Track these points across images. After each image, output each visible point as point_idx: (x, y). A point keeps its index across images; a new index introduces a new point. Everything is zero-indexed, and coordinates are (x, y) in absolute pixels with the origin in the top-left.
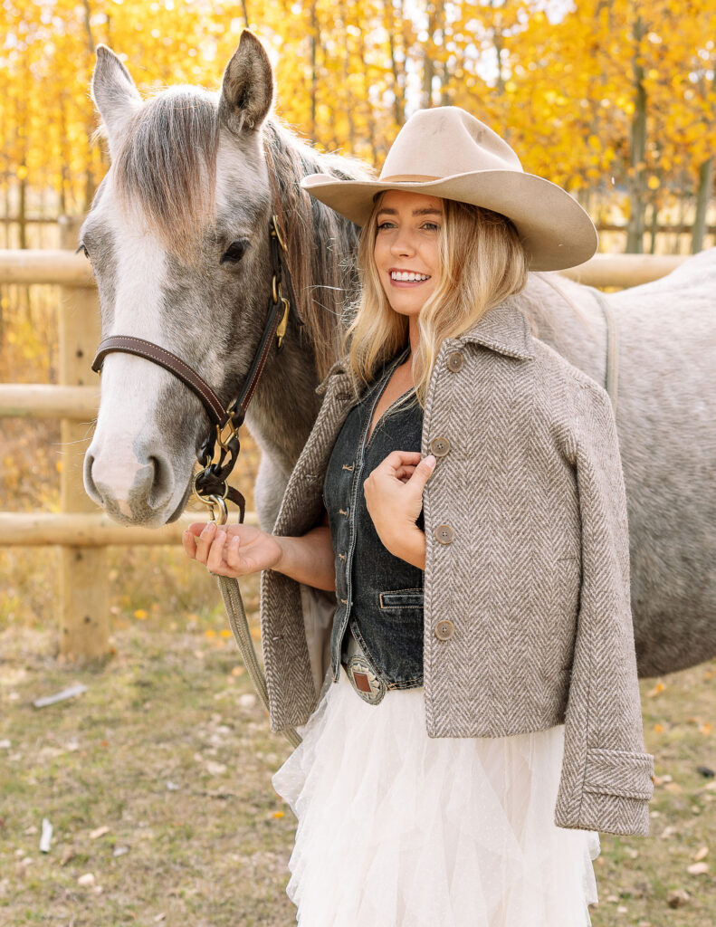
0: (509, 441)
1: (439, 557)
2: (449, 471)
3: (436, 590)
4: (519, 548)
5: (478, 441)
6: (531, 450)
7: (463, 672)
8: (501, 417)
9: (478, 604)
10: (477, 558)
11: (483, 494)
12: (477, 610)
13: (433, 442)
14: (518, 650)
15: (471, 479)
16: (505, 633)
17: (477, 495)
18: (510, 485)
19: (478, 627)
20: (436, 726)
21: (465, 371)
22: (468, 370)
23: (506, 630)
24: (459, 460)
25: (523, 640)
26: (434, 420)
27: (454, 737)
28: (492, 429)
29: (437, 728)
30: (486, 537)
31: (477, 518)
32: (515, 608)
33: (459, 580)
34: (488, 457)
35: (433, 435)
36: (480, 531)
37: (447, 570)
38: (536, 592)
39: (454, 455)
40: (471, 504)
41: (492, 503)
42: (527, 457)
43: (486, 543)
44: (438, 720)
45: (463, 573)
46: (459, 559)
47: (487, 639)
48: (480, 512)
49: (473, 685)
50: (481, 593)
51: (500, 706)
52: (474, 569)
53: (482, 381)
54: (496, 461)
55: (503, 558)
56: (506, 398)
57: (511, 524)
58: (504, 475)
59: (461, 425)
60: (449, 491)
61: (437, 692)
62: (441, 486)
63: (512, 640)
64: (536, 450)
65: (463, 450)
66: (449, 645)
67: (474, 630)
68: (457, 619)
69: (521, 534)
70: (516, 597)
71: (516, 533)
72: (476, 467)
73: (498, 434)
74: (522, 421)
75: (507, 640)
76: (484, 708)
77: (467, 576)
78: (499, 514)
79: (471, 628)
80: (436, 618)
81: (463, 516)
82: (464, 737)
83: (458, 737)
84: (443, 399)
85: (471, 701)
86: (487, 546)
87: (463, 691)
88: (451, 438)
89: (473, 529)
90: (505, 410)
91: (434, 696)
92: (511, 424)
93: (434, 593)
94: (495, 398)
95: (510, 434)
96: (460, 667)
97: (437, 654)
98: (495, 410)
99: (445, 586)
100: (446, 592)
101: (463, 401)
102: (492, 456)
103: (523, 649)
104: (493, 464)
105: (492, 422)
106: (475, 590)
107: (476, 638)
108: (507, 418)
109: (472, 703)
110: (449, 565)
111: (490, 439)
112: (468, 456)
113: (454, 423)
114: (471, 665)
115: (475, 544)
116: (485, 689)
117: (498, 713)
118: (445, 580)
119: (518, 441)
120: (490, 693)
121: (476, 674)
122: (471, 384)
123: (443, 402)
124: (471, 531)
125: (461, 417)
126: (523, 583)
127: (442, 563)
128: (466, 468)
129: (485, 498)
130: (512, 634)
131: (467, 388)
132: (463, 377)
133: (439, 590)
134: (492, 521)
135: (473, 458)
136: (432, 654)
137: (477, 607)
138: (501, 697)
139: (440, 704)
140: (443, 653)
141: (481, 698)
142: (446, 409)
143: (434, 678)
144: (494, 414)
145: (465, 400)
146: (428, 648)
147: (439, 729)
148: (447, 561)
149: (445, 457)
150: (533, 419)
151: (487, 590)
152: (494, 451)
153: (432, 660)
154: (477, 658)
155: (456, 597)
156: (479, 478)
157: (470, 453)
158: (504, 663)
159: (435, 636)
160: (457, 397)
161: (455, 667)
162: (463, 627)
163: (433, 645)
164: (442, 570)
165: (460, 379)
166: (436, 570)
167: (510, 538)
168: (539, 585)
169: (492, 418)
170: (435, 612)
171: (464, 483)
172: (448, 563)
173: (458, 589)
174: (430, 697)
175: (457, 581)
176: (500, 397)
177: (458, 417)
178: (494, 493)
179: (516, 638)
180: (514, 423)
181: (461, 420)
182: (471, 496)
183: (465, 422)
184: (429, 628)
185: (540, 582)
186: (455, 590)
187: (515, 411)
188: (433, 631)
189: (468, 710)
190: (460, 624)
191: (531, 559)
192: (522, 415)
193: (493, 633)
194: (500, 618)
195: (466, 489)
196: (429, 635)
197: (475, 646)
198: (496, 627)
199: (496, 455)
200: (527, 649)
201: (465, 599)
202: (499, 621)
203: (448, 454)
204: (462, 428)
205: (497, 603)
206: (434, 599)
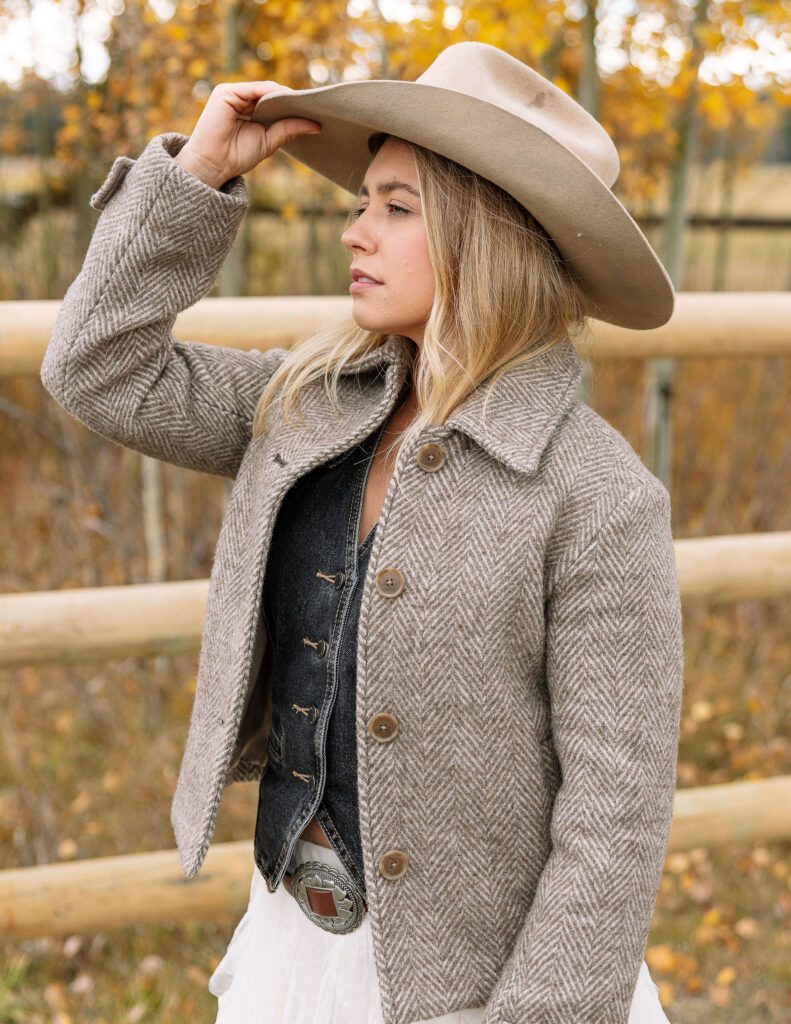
0: (491, 589)
1: (376, 761)
2: (398, 623)
3: (376, 807)
4: (495, 741)
5: (446, 584)
6: (523, 601)
7: (428, 920)
8: (484, 553)
9: (439, 824)
10: (432, 760)
11: (444, 664)
12: (439, 833)
13: (381, 574)
14: (503, 881)
15: (428, 640)
16: (483, 861)
17: (435, 665)
18: (486, 653)
19: (442, 856)
20: (396, 1009)
21: (447, 471)
22: (451, 471)
23: (483, 856)
24: (414, 606)
25: (511, 866)
26: (387, 539)
27: (425, 1019)
28: (468, 570)
29: (398, 1012)
30: (445, 728)
31: (433, 698)
32: (494, 827)
33: (408, 791)
34: (456, 610)
35: (382, 564)
36: (436, 719)
37: (390, 779)
38: (522, 799)
39: (409, 599)
40: (425, 677)
41: (458, 679)
42: (516, 611)
43: (447, 738)
44: (398, 999)
45: (414, 780)
46: (407, 760)
47: (458, 871)
48: (438, 692)
49: (443, 937)
50: (442, 809)
51: (489, 961)
52: (430, 774)
53: (465, 494)
54: (468, 617)
55: (473, 759)
56: (494, 527)
57: (485, 708)
58: (478, 639)
59: (426, 555)
60: (396, 652)
61: (393, 956)
62: (384, 643)
63: (494, 868)
64: (531, 602)
65: (423, 592)
66: (402, 883)
67: (437, 862)
68: (412, 845)
69: (498, 721)
70: (495, 812)
71: (490, 722)
72: (439, 623)
73: (476, 578)
74: (512, 560)
75: (486, 869)
76: (464, 968)
77: (421, 784)
78: (467, 695)
79: (432, 858)
80: (380, 848)
81: (413, 695)
82: (437, 1015)
83: (430, 1017)
84: (404, 511)
85: (443, 961)
86: (447, 743)
87: (430, 948)
88: (409, 572)
89: (426, 716)
90: (491, 544)
91: (390, 964)
92: (496, 563)
93: (373, 812)
94: (478, 526)
95: (494, 578)
96: (422, 914)
97: (386, 902)
98: (476, 542)
99: (389, 801)
100: (390, 809)
101: (433, 521)
102: (465, 610)
103: (511, 878)
104: (463, 621)
105: (470, 559)
106: (434, 805)
107: (441, 872)
108: (492, 555)
109: (445, 963)
110: (391, 772)
111: (464, 583)
112: (427, 604)
113: (416, 550)
114: (438, 910)
115: (429, 739)
116: (462, 939)
117: (487, 971)
118: (388, 791)
119: (505, 588)
120: (470, 944)
121: (445, 922)
122: (449, 496)
123: (403, 515)
124: (424, 719)
125: (427, 543)
126: (503, 790)
127: (382, 769)
128: (423, 622)
129: (447, 670)
130: (492, 860)
131: (442, 503)
132: (441, 480)
133: (379, 808)
134: (456, 706)
135: (435, 608)
136: (379, 902)
137: (438, 829)
138: (487, 948)
139: (400, 974)
140: (395, 897)
141: (458, 955)
142: (407, 528)
143: (387, 936)
144: (475, 548)
145: (435, 518)
146: (373, 894)
147: (401, 1013)
148: (389, 765)
149: (395, 598)
150: (531, 556)
151: (450, 804)
152: (467, 602)
153: (379, 912)
154: (444, 900)
155: (407, 815)
156: (440, 640)
157: (433, 598)
158: (487, 903)
159: (381, 875)
160: (425, 513)
161: (416, 915)
162: (421, 857)
163: (379, 889)
164: (382, 779)
165: (436, 484)
166: (373, 780)
167: (482, 728)
168: (525, 789)
169: (471, 554)
170: (376, 841)
171: (417, 644)
172: (390, 768)
173: (407, 803)
174: (383, 966)
175: (406, 792)
176: (485, 525)
177: (423, 543)
178: (462, 664)
179: (500, 865)
180: (502, 563)
181: (426, 548)
182: (427, 665)
183: (432, 552)
184: (371, 865)
185: (525, 784)
186: (405, 804)
187: (503, 545)
188: (376, 869)
189: (442, 975)
190: (417, 852)
191: (512, 754)
192: (513, 551)
193: (466, 863)
194: (473, 841)
195: (419, 653)
196: (371, 875)
197: (441, 884)
198: (469, 854)
199: (470, 607)
200: (516, 877)
201: (422, 818)
202: (474, 846)
203: (400, 595)
204: (426, 560)
205: (468, 821)
206: (374, 821)
